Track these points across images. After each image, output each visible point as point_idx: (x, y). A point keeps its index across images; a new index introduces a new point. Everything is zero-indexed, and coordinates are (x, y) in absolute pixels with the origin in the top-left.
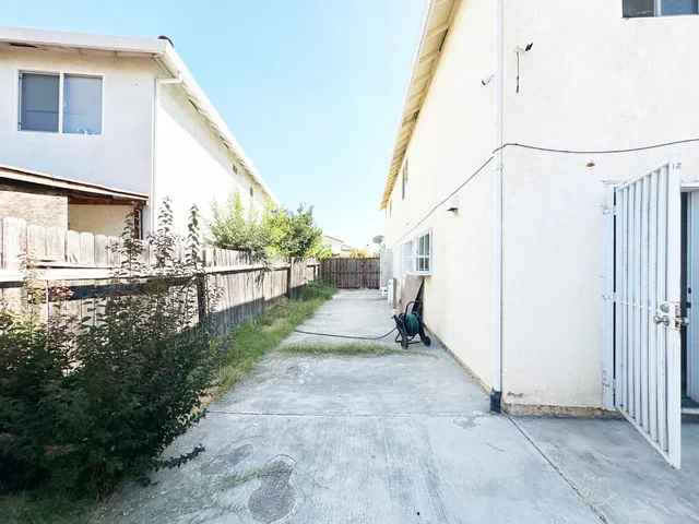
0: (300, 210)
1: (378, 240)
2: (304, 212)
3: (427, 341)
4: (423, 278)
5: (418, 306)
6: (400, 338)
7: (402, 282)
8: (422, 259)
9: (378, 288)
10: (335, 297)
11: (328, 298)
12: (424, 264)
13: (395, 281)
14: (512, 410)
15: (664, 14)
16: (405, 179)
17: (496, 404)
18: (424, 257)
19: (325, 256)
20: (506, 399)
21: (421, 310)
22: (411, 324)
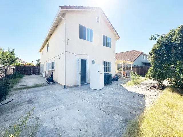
0: (9, 50)
1: (38, 61)
2: (11, 51)
3: (54, 83)
4: (53, 71)
5: (52, 76)
6: (48, 83)
7: (47, 72)
8: (53, 67)
9: (39, 74)
10: (24, 77)
11: (21, 78)
12: (53, 68)
13: (45, 72)
14: (67, 87)
15: (83, 39)
16: (48, 46)
17: (65, 87)
18: (53, 66)
19: (17, 65)
20: (66, 86)
21: (53, 77)
22: (51, 80)
